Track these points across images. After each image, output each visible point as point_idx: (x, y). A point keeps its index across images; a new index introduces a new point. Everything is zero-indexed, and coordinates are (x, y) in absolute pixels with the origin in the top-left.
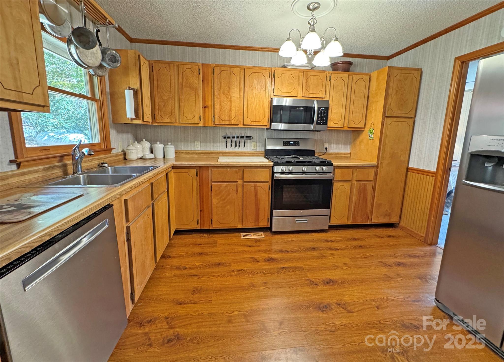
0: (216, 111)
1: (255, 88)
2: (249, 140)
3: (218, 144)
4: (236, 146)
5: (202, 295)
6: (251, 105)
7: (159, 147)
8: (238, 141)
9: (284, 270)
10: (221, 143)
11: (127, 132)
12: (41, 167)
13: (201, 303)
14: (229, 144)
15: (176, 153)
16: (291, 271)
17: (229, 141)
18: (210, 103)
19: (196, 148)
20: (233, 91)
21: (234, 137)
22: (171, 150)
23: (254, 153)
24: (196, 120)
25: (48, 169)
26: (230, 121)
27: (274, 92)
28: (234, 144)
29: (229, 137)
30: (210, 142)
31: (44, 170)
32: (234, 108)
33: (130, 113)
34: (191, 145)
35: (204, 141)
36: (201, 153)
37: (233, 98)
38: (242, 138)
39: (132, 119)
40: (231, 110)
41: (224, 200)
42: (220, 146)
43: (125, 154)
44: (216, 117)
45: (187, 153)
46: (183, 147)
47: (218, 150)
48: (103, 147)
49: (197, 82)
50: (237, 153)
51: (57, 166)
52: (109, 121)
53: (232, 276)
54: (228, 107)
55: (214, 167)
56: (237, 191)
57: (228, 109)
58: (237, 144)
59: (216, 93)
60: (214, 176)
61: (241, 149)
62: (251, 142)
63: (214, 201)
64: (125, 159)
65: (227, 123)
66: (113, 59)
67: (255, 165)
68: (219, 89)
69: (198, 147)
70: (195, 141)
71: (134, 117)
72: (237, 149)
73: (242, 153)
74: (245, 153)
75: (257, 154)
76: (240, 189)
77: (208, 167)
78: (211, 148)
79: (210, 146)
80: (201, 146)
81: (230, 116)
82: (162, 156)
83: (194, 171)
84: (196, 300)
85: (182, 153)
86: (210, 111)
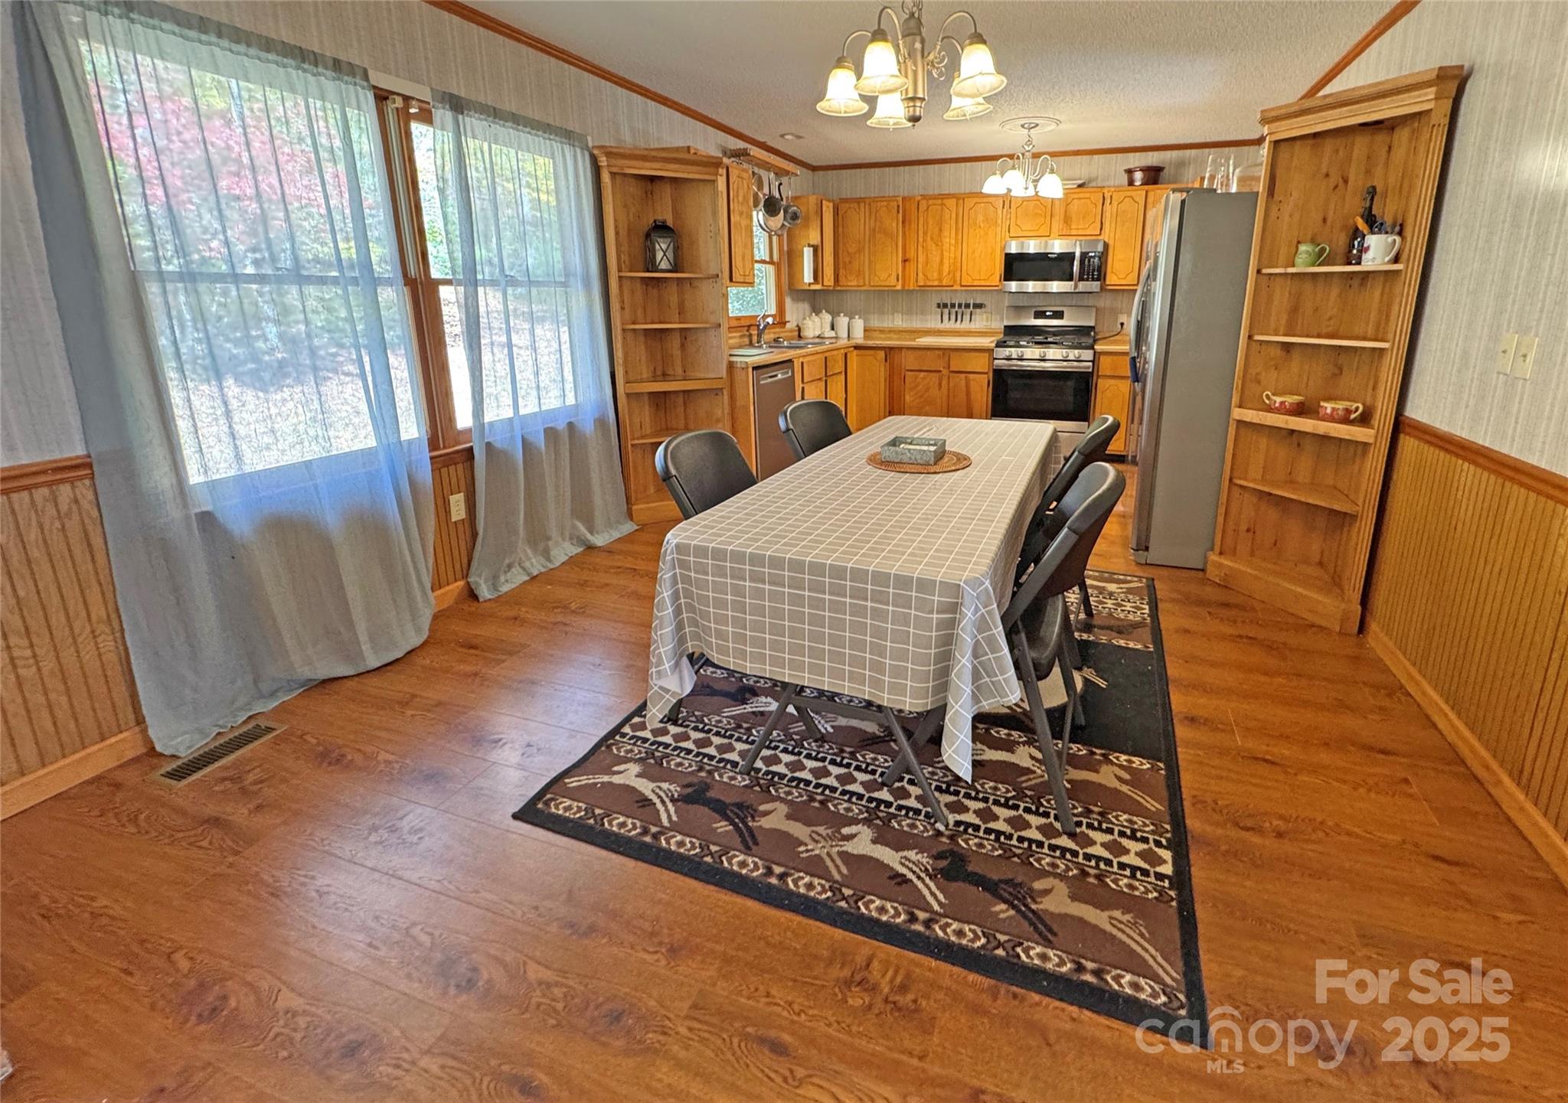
0: (920, 266)
1: (980, 227)
2: (978, 310)
3: (929, 317)
4: (956, 320)
6: (973, 256)
7: (843, 321)
8: (960, 311)
10: (933, 316)
11: (803, 300)
14: (946, 317)
15: (865, 331)
17: (946, 311)
18: (911, 254)
19: (895, 323)
20: (946, 233)
21: (953, 306)
22: (859, 325)
23: (987, 330)
24: (892, 281)
26: (940, 280)
27: (1009, 232)
28: (953, 317)
29: (945, 306)
30: (916, 314)
32: (946, 261)
33: (808, 277)
34: (888, 320)
35: (909, 312)
36: (903, 331)
37: (946, 246)
38: (967, 306)
39: (810, 284)
40: (941, 263)
41: (921, 397)
42: (931, 320)
43: (799, 330)
44: (920, 274)
45: (882, 331)
46: (876, 322)
47: (929, 325)
48: (778, 320)
49: (894, 225)
50: (958, 330)
51: (746, 335)
52: (785, 287)
54: (938, 259)
55: (909, 348)
56: (940, 385)
57: (938, 262)
58: (959, 317)
59: (921, 240)
60: (909, 361)
61: (965, 325)
62: (980, 314)
63: (908, 398)
64: (800, 337)
65: (936, 283)
66: (794, 217)
67: (967, 346)
68: (925, 233)
69: (899, 322)
70: (894, 311)
71: (812, 281)
72: (958, 326)
73: (967, 330)
74: (971, 330)
75: (991, 330)
76: (944, 382)
77: (900, 349)
78: (918, 322)
79: (916, 320)
80: (902, 321)
81: (940, 272)
82: (846, 335)
83: (882, 354)
85: (874, 329)
86: (911, 266)
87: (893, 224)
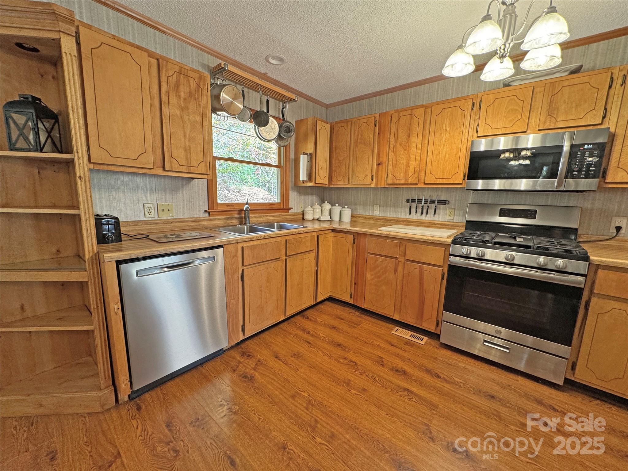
0: (390, 167)
1: (446, 130)
2: (442, 206)
3: (400, 210)
4: (422, 213)
5: (296, 361)
6: (438, 157)
7: (337, 209)
8: (426, 206)
9: (406, 393)
10: (403, 209)
12: (223, 217)
13: (290, 368)
14: (413, 210)
15: (351, 216)
16: (414, 400)
17: (414, 205)
18: (384, 159)
19: (375, 213)
20: (414, 139)
21: (420, 201)
22: (347, 213)
23: (448, 225)
24: (368, 180)
25: (228, 218)
26: (406, 179)
27: (477, 132)
28: (420, 211)
29: (413, 201)
30: (390, 207)
31: (225, 219)
32: (412, 163)
33: (303, 176)
34: (369, 209)
35: (385, 205)
36: (378, 219)
37: (413, 149)
38: (432, 202)
39: (304, 182)
40: (408, 165)
41: (379, 277)
42: (401, 212)
43: (303, 214)
44: (390, 175)
45: (364, 218)
46: (361, 211)
47: (399, 216)
48: (282, 207)
49: (372, 136)
50: (422, 223)
51: (235, 218)
52: (291, 184)
53: (339, 361)
54: (405, 162)
55: (371, 235)
56: (396, 271)
57: (405, 164)
58: (425, 211)
59: (392, 146)
60: (370, 245)
61: (430, 217)
62: (445, 209)
63: (368, 276)
64: (303, 219)
65: (402, 182)
66: (287, 130)
67: (423, 239)
68: (396, 141)
69: (377, 212)
70: (374, 204)
71: (305, 179)
72: (423, 217)
73: (430, 223)
74: (434, 224)
75: (452, 225)
76: (400, 269)
77: (365, 235)
78: (391, 213)
79: (390, 211)
80: (380, 211)
81: (406, 172)
82: (338, 219)
83: (351, 237)
84: (289, 362)
85: (359, 217)
86: (383, 168)
87: (370, 136)
